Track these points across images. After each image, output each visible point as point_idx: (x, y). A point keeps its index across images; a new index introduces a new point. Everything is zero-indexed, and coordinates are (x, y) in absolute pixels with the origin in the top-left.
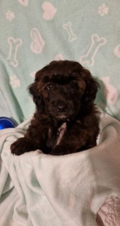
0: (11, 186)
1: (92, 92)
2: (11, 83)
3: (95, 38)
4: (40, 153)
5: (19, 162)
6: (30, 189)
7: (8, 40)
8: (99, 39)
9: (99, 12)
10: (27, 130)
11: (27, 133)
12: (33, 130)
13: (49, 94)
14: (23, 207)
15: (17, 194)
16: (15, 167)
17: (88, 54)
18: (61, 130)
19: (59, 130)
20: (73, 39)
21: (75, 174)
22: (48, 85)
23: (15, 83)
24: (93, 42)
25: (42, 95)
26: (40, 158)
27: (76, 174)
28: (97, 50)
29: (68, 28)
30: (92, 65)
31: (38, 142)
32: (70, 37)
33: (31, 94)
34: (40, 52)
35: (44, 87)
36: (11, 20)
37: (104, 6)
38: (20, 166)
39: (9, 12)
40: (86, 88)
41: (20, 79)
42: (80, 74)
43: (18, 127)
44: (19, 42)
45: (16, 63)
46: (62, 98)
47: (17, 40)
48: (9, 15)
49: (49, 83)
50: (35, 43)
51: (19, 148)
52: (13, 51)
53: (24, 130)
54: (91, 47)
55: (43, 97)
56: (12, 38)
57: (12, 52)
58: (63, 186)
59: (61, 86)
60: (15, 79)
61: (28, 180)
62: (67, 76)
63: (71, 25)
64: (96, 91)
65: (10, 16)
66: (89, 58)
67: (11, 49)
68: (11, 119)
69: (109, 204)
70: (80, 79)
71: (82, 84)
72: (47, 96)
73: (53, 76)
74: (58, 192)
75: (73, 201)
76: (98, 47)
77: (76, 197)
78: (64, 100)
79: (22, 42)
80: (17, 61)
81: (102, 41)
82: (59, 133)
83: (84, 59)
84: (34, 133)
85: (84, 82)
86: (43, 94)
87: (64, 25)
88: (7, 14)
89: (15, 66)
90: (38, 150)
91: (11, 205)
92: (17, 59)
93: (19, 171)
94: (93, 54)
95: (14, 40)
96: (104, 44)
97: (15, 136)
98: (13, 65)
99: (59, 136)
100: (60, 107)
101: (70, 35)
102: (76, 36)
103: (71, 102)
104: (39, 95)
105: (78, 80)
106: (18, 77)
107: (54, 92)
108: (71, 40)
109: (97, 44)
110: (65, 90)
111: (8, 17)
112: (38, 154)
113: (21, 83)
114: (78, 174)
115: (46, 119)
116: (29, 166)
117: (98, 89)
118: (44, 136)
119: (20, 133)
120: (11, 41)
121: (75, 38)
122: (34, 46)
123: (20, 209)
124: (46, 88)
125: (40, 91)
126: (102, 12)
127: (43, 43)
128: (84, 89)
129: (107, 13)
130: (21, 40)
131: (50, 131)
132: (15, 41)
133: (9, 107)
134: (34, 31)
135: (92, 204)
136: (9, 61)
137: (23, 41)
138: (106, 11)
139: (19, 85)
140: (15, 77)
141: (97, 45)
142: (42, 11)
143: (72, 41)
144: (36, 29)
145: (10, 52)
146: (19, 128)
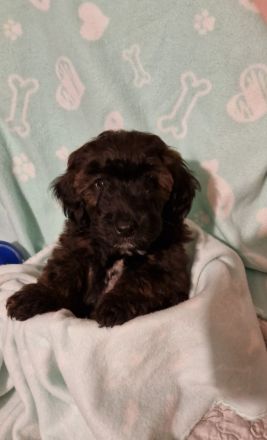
0: (9, 387)
1: (184, 197)
2: (17, 170)
3: (188, 81)
4: (67, 315)
5: (24, 335)
6: (46, 391)
7: (10, 80)
8: (196, 83)
9: (197, 26)
10: (45, 269)
11: (44, 275)
12: (57, 270)
13: (99, 199)
14: (32, 427)
15: (21, 401)
16: (14, 343)
17: (174, 113)
18: (113, 274)
19: (109, 273)
20: (144, 81)
21: (139, 358)
22: (98, 181)
23: (25, 170)
24: (185, 89)
25: (83, 200)
26: (66, 327)
27: (141, 358)
28: (192, 105)
29: (133, 58)
30: (183, 135)
31: (67, 294)
32: (137, 77)
33: (58, 197)
34: (76, 106)
35: (87, 185)
36: (14, 38)
37: (205, 13)
38: (25, 343)
39: (11, 22)
40: (173, 187)
41: (34, 162)
42: (163, 160)
43: (28, 262)
44: (31, 86)
45: (24, 130)
46: (127, 209)
47: (28, 80)
48: (10, 30)
49: (99, 176)
50: (64, 89)
51: (25, 305)
52: (20, 105)
53: (39, 268)
54: (181, 100)
55: (85, 204)
56: (17, 76)
57: (17, 106)
58: (113, 385)
59: (124, 183)
60: (24, 162)
61: (43, 372)
62: (137, 163)
63: (139, 51)
64: (192, 195)
65: (14, 30)
66: (177, 121)
67: (14, 99)
68: (16, 247)
69: (211, 422)
70: (162, 169)
71: (165, 180)
72: (95, 203)
73: (108, 161)
74: (102, 397)
75: (132, 415)
76: (195, 99)
77: (140, 406)
78: (131, 212)
79: (37, 86)
80: (27, 125)
81: (203, 87)
82: (108, 280)
83: (166, 124)
84: (59, 274)
85: (170, 176)
86: (86, 197)
87: (124, 52)
88: (6, 26)
89: (25, 135)
90: (64, 310)
91: (7, 423)
92: (28, 120)
93: (24, 353)
94: (184, 114)
95: (20, 80)
96: (207, 92)
97: (18, 281)
98: (19, 133)
99: (107, 285)
100: (123, 227)
101: (136, 72)
102: (149, 76)
103: (144, 217)
104: (78, 199)
105: (159, 172)
106: (31, 159)
107: (109, 195)
108: (138, 84)
109: (192, 92)
110: (134, 192)
111: (7, 33)
112: (63, 318)
113: (37, 171)
114: (146, 360)
115: (84, 250)
116: (44, 343)
117: (197, 191)
118: (80, 284)
119: (31, 274)
120: (16, 83)
121: (147, 78)
122: (62, 94)
123: (25, 433)
124: (92, 187)
125: (79, 191)
126: (202, 27)
127: (82, 87)
128: (170, 189)
129: (211, 28)
130: (35, 81)
131: (91, 273)
132: (23, 83)
133: (10, 220)
134: (63, 62)
135: (174, 422)
136: (10, 125)
137: (40, 83)
138: (210, 23)
139: (33, 175)
140: (25, 158)
141: (193, 95)
142: (80, 22)
143: (141, 85)
144: (66, 59)
145: (14, 105)
146: (29, 265)
